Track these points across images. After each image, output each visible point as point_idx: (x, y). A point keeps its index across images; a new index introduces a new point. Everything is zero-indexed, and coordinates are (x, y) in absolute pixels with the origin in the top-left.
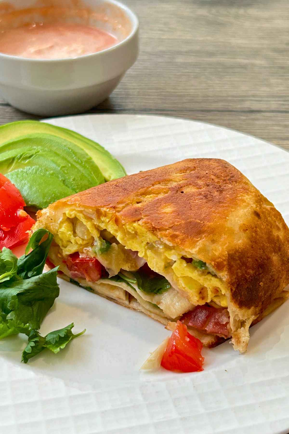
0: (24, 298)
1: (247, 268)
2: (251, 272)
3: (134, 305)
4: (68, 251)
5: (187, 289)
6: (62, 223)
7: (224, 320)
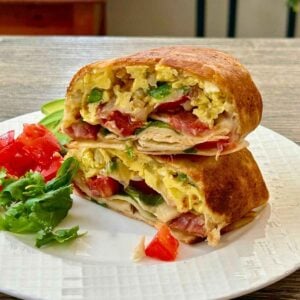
0: (44, 205)
1: (219, 182)
2: (222, 186)
3: (136, 215)
4: (89, 174)
5: (174, 198)
6: (85, 152)
7: (201, 222)
